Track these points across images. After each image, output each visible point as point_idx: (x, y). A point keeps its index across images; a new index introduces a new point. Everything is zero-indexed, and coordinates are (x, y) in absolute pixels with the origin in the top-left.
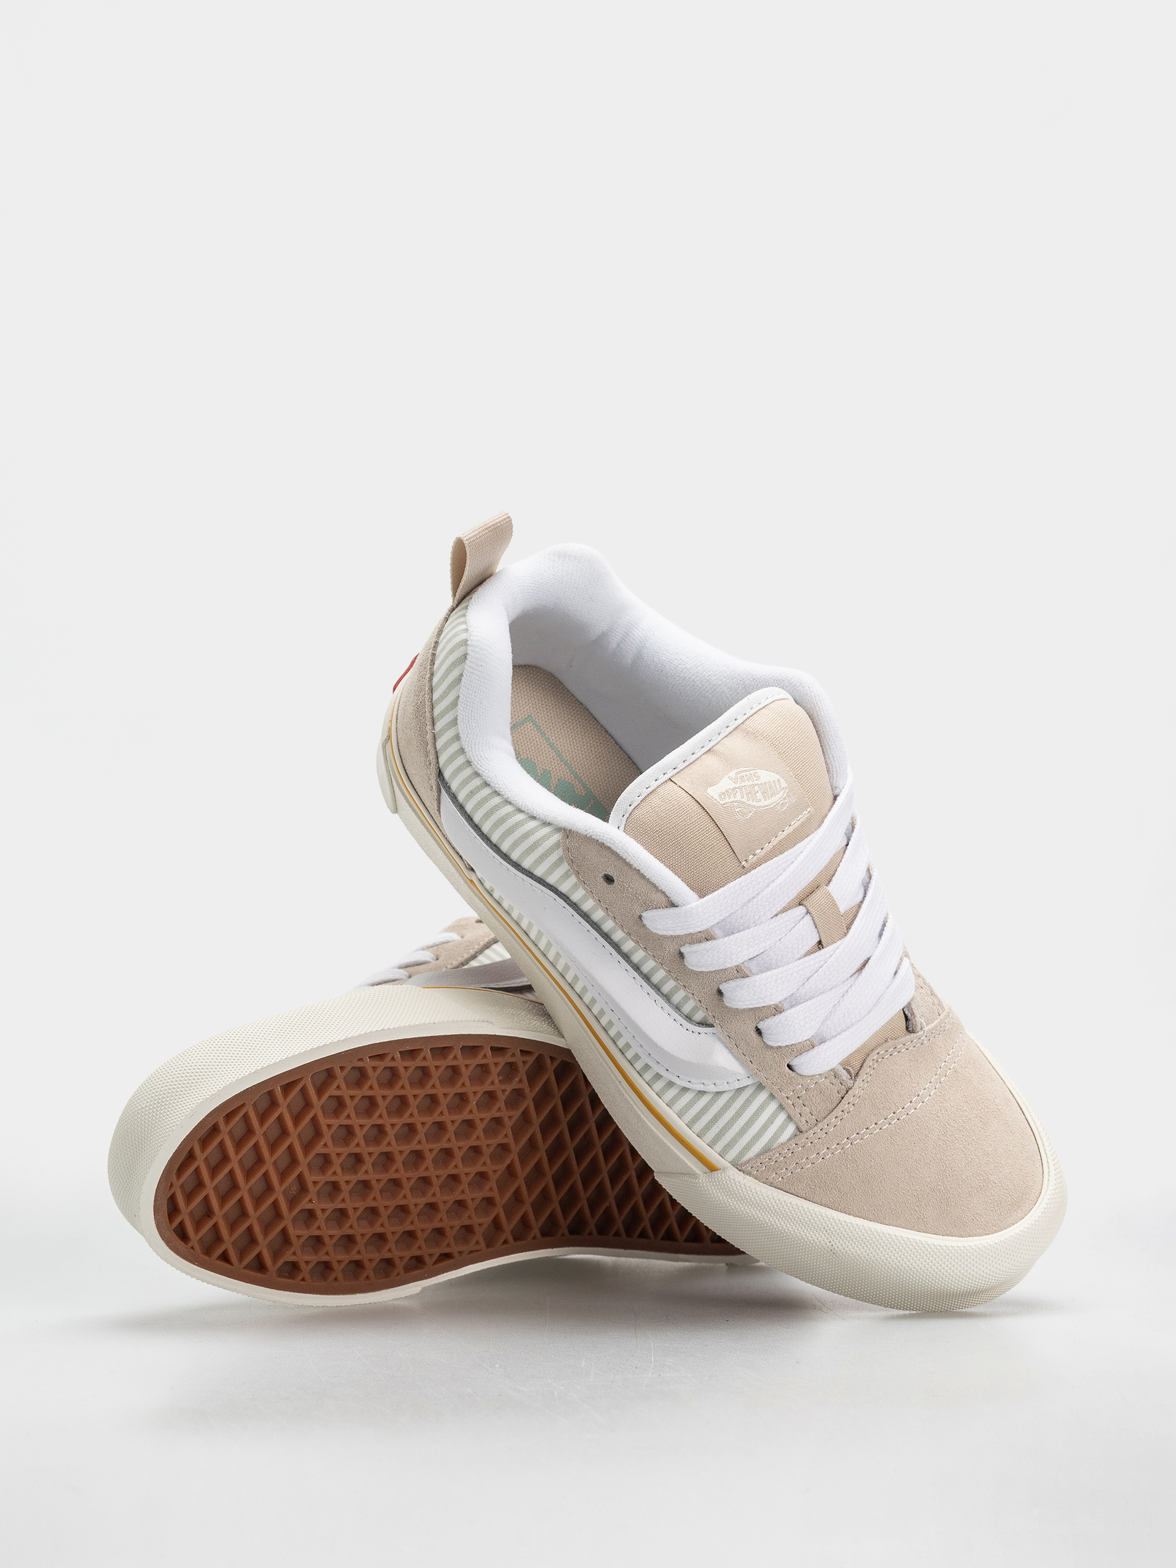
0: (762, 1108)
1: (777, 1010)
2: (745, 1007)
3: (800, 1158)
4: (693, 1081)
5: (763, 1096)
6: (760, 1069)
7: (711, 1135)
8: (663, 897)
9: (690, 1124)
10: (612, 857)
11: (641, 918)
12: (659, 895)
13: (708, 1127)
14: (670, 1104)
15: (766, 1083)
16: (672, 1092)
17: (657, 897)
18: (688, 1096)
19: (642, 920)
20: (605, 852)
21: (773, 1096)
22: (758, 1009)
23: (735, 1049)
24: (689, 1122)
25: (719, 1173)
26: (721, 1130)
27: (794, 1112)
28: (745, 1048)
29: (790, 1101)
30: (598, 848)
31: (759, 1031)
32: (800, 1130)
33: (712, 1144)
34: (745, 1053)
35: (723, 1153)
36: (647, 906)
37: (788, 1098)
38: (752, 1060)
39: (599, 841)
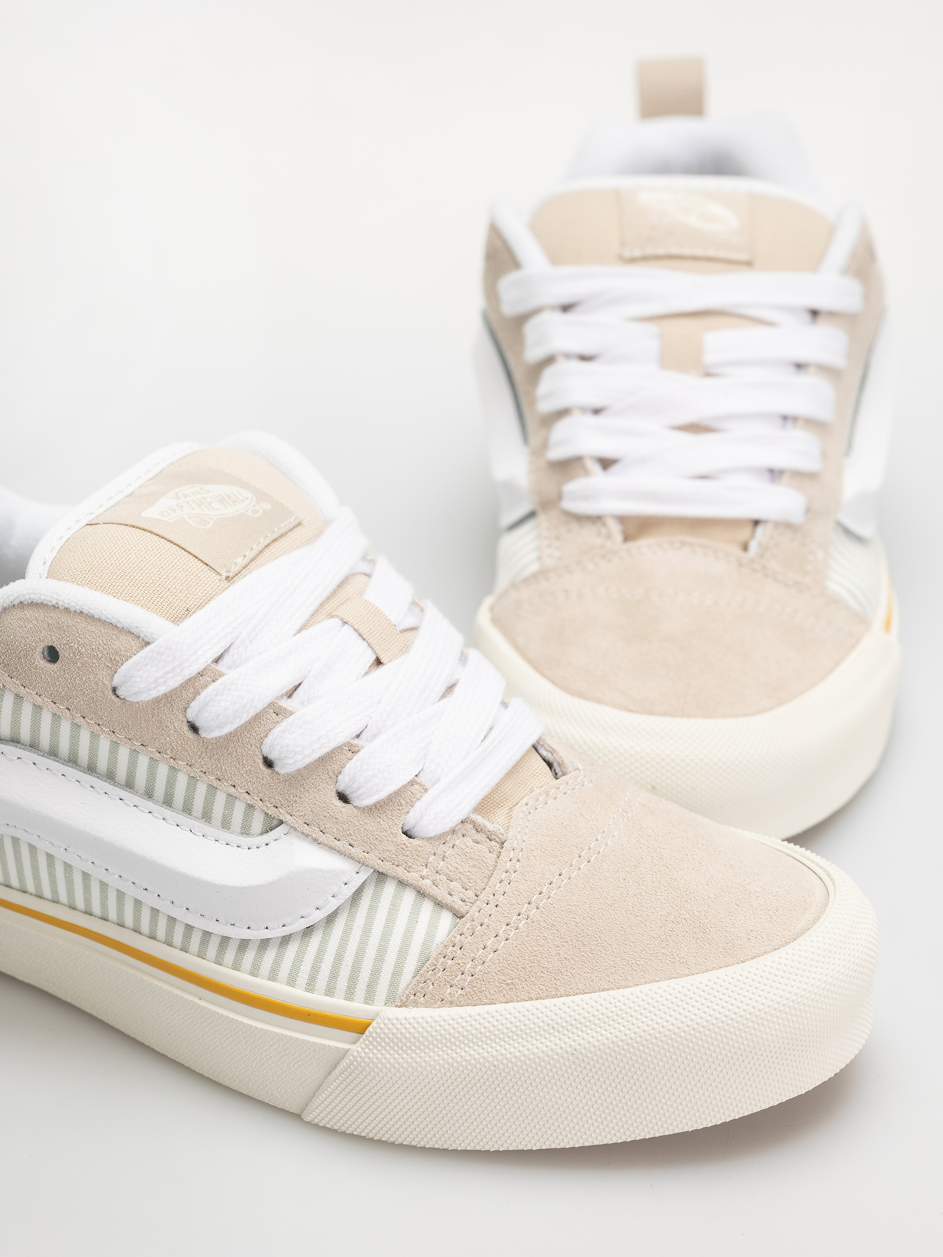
0: (394, 908)
1: (351, 749)
2: (307, 761)
3: (475, 951)
4: (287, 920)
5: (390, 888)
6: (367, 848)
7: (342, 983)
8: (130, 638)
9: (310, 986)
10: (40, 614)
11: (114, 690)
12: (123, 638)
13: (334, 975)
14: (273, 976)
15: (385, 867)
16: (270, 955)
17: (122, 643)
18: (292, 949)
19: (118, 692)
20: (28, 613)
21: (402, 884)
22: (324, 760)
23: (322, 838)
24: (308, 984)
25: (374, 1024)
26: (353, 967)
27: (441, 893)
28: (335, 830)
29: (427, 881)
30: (18, 613)
31: (343, 798)
32: (459, 915)
33: (350, 994)
34: (338, 837)
35: (369, 998)
36: (115, 664)
37: (423, 878)
38: (352, 842)
39: (16, 603)
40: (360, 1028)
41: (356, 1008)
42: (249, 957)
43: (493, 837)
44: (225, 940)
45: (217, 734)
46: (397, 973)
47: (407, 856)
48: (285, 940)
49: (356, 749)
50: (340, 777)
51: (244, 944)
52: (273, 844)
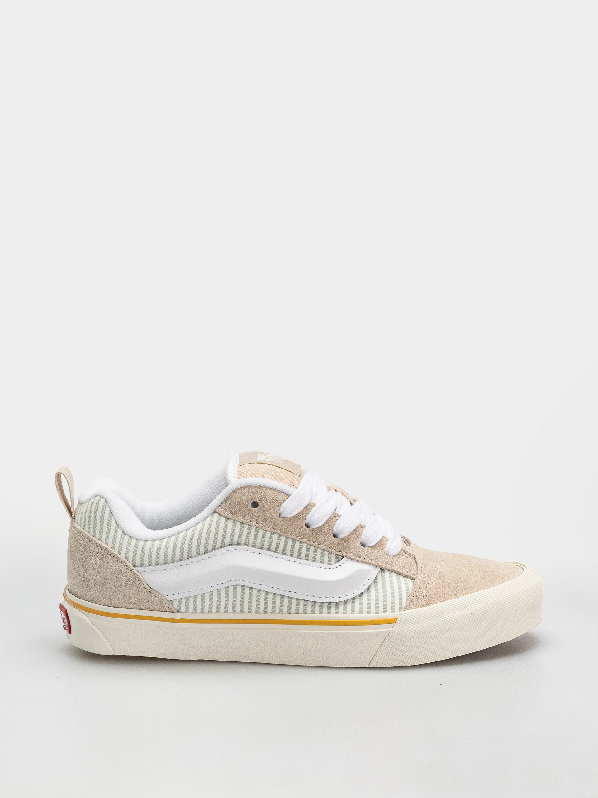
6: (376, 561)
7: (381, 608)
8: (283, 494)
9: (369, 612)
10: (250, 490)
11: (280, 515)
12: (281, 494)
13: (377, 606)
14: (353, 612)
15: (384, 566)
16: (349, 606)
17: (280, 496)
18: (357, 601)
19: (281, 515)
20: (245, 490)
21: (391, 571)
22: (355, 531)
23: (360, 559)
24: (367, 612)
25: (399, 619)
26: (384, 602)
27: (405, 573)
28: (364, 556)
29: (399, 569)
30: (241, 491)
31: (363, 545)
32: (412, 579)
33: (385, 611)
34: (366, 558)
35: (393, 610)
36: (280, 503)
37: (398, 568)
38: (371, 559)
39: (239, 487)
40: (393, 621)
41: (389, 615)
42: (341, 608)
43: (411, 556)
44: (330, 604)
45: (317, 526)
46: (400, 600)
47: (390, 562)
48: (353, 599)
49: (363, 527)
50: (362, 536)
51: (338, 604)
52: (342, 565)
